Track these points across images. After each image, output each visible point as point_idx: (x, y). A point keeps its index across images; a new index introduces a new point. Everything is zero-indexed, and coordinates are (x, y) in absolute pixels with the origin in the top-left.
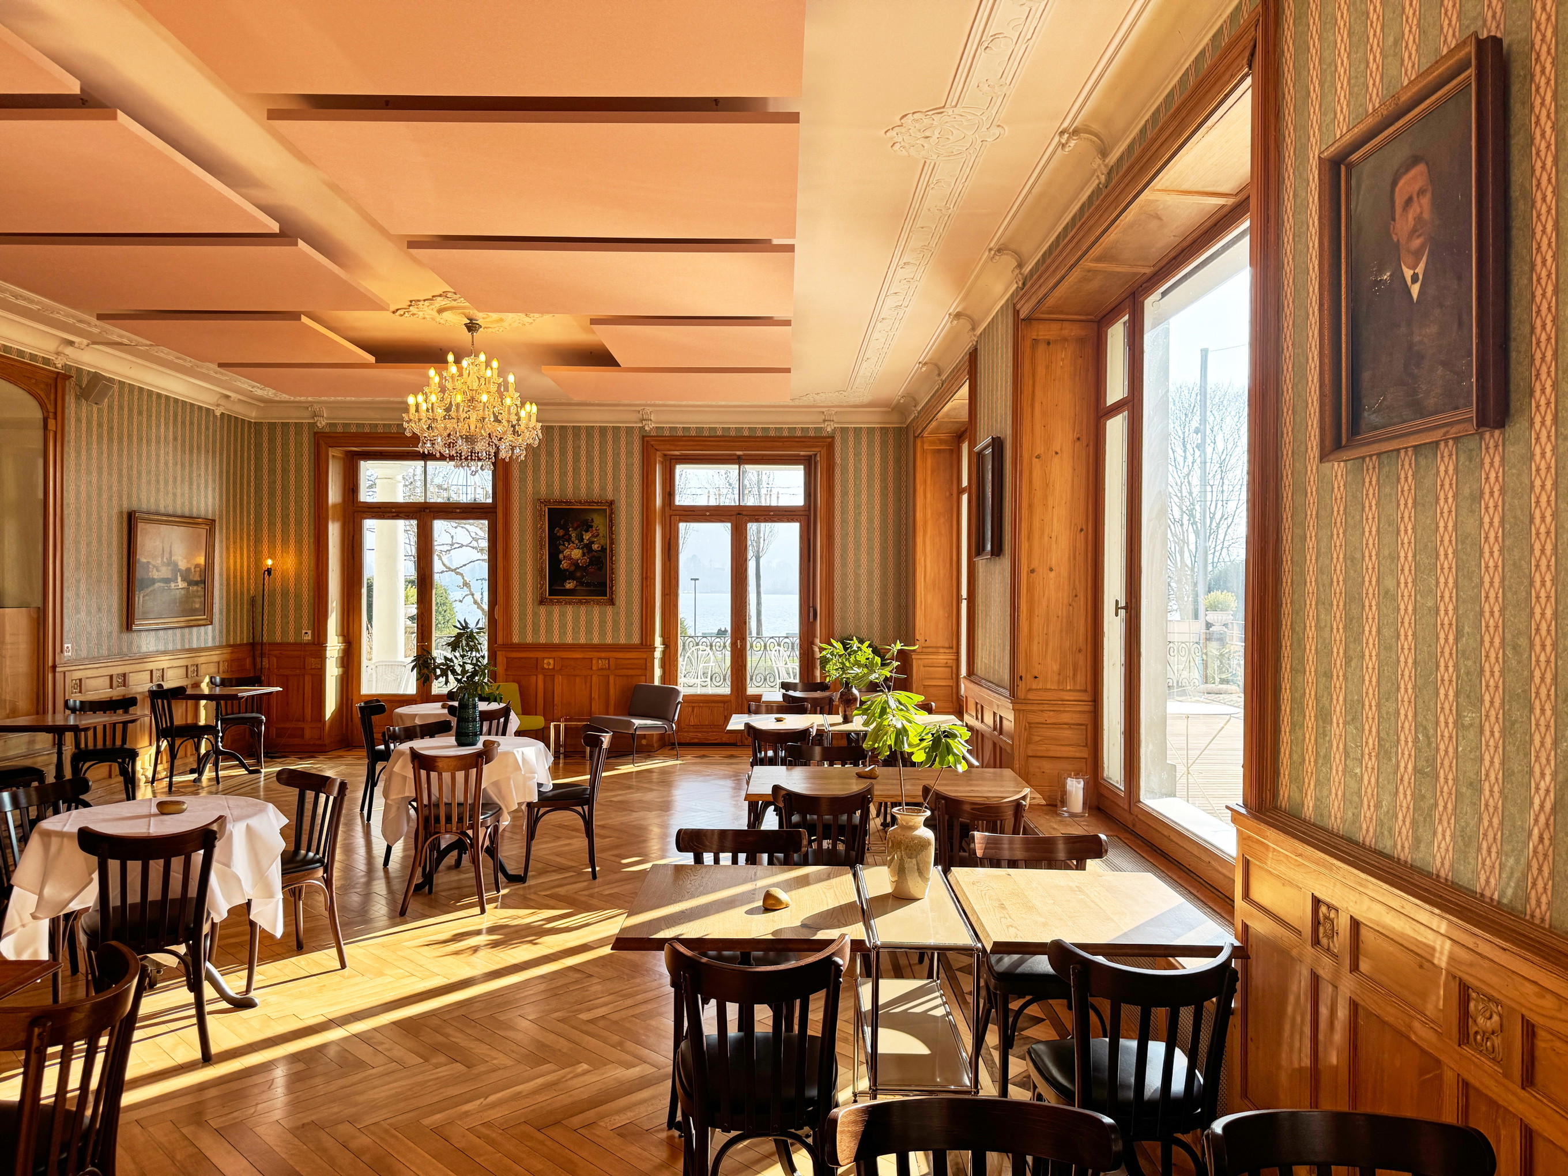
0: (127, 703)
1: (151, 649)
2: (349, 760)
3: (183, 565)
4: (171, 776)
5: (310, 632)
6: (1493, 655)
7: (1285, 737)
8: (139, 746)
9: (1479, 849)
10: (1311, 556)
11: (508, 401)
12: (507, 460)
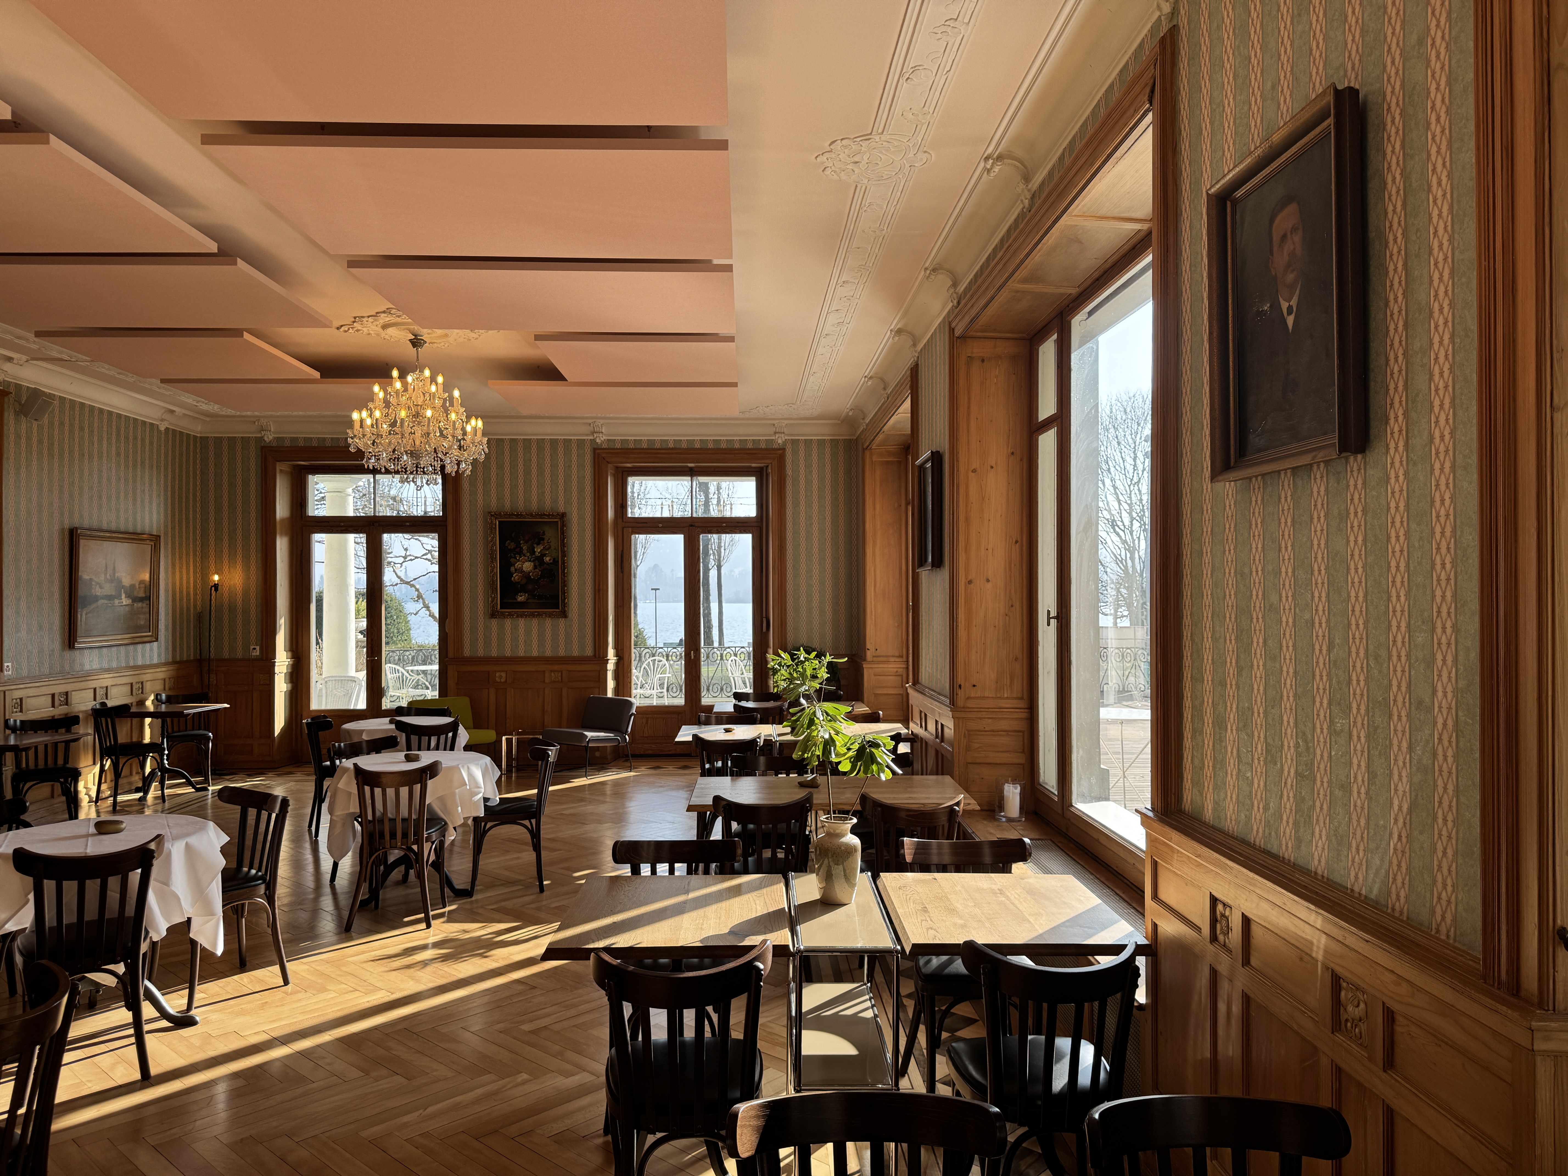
0: (70, 721)
1: (94, 667)
2: (299, 776)
3: (127, 581)
4: (115, 795)
5: (258, 648)
6: (1358, 665)
7: (1187, 743)
8: (82, 765)
9: (1350, 847)
10: (1207, 571)
11: (453, 416)
12: (454, 474)
